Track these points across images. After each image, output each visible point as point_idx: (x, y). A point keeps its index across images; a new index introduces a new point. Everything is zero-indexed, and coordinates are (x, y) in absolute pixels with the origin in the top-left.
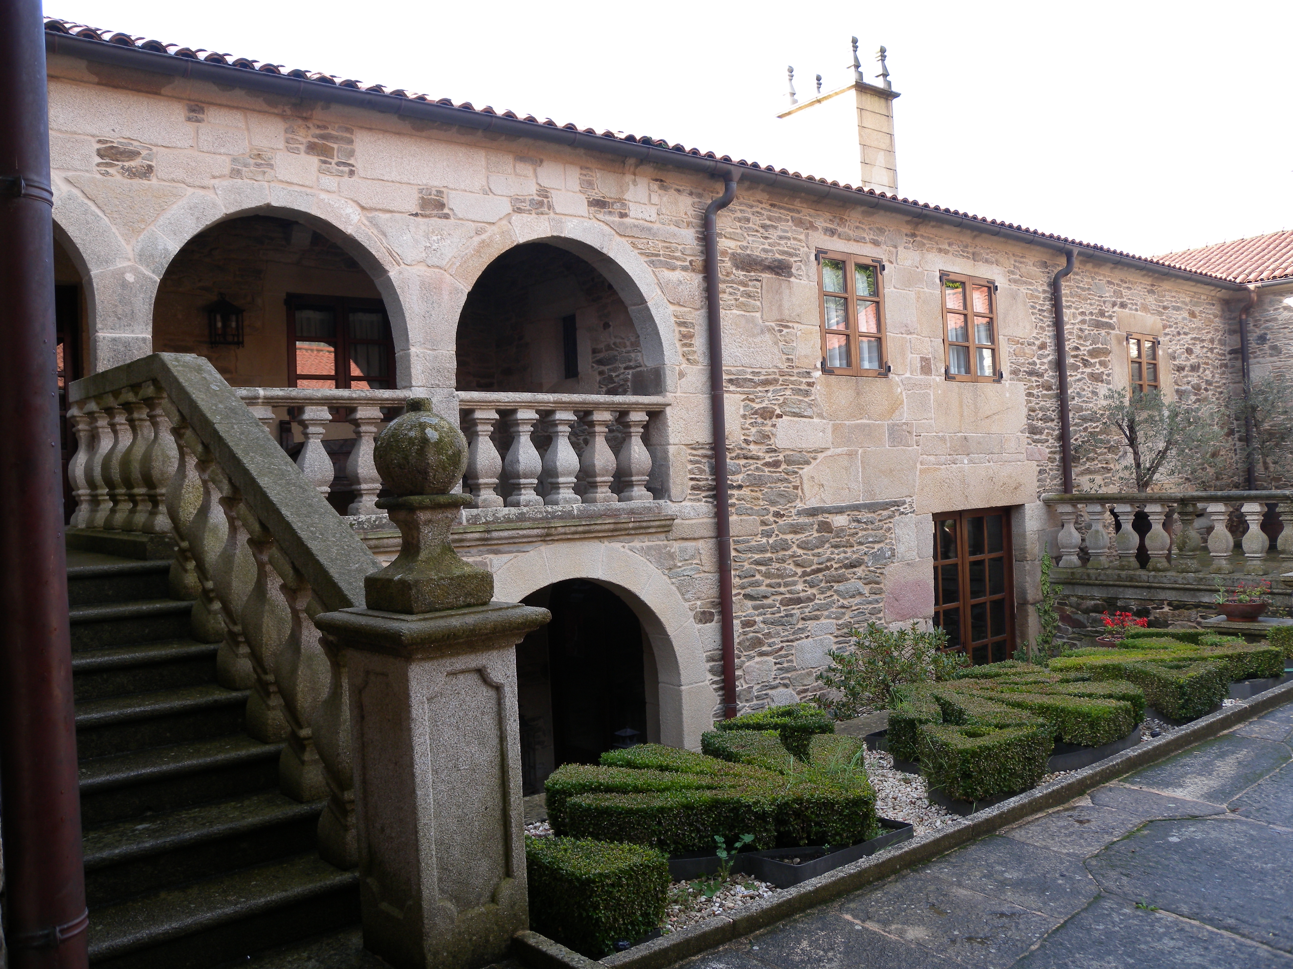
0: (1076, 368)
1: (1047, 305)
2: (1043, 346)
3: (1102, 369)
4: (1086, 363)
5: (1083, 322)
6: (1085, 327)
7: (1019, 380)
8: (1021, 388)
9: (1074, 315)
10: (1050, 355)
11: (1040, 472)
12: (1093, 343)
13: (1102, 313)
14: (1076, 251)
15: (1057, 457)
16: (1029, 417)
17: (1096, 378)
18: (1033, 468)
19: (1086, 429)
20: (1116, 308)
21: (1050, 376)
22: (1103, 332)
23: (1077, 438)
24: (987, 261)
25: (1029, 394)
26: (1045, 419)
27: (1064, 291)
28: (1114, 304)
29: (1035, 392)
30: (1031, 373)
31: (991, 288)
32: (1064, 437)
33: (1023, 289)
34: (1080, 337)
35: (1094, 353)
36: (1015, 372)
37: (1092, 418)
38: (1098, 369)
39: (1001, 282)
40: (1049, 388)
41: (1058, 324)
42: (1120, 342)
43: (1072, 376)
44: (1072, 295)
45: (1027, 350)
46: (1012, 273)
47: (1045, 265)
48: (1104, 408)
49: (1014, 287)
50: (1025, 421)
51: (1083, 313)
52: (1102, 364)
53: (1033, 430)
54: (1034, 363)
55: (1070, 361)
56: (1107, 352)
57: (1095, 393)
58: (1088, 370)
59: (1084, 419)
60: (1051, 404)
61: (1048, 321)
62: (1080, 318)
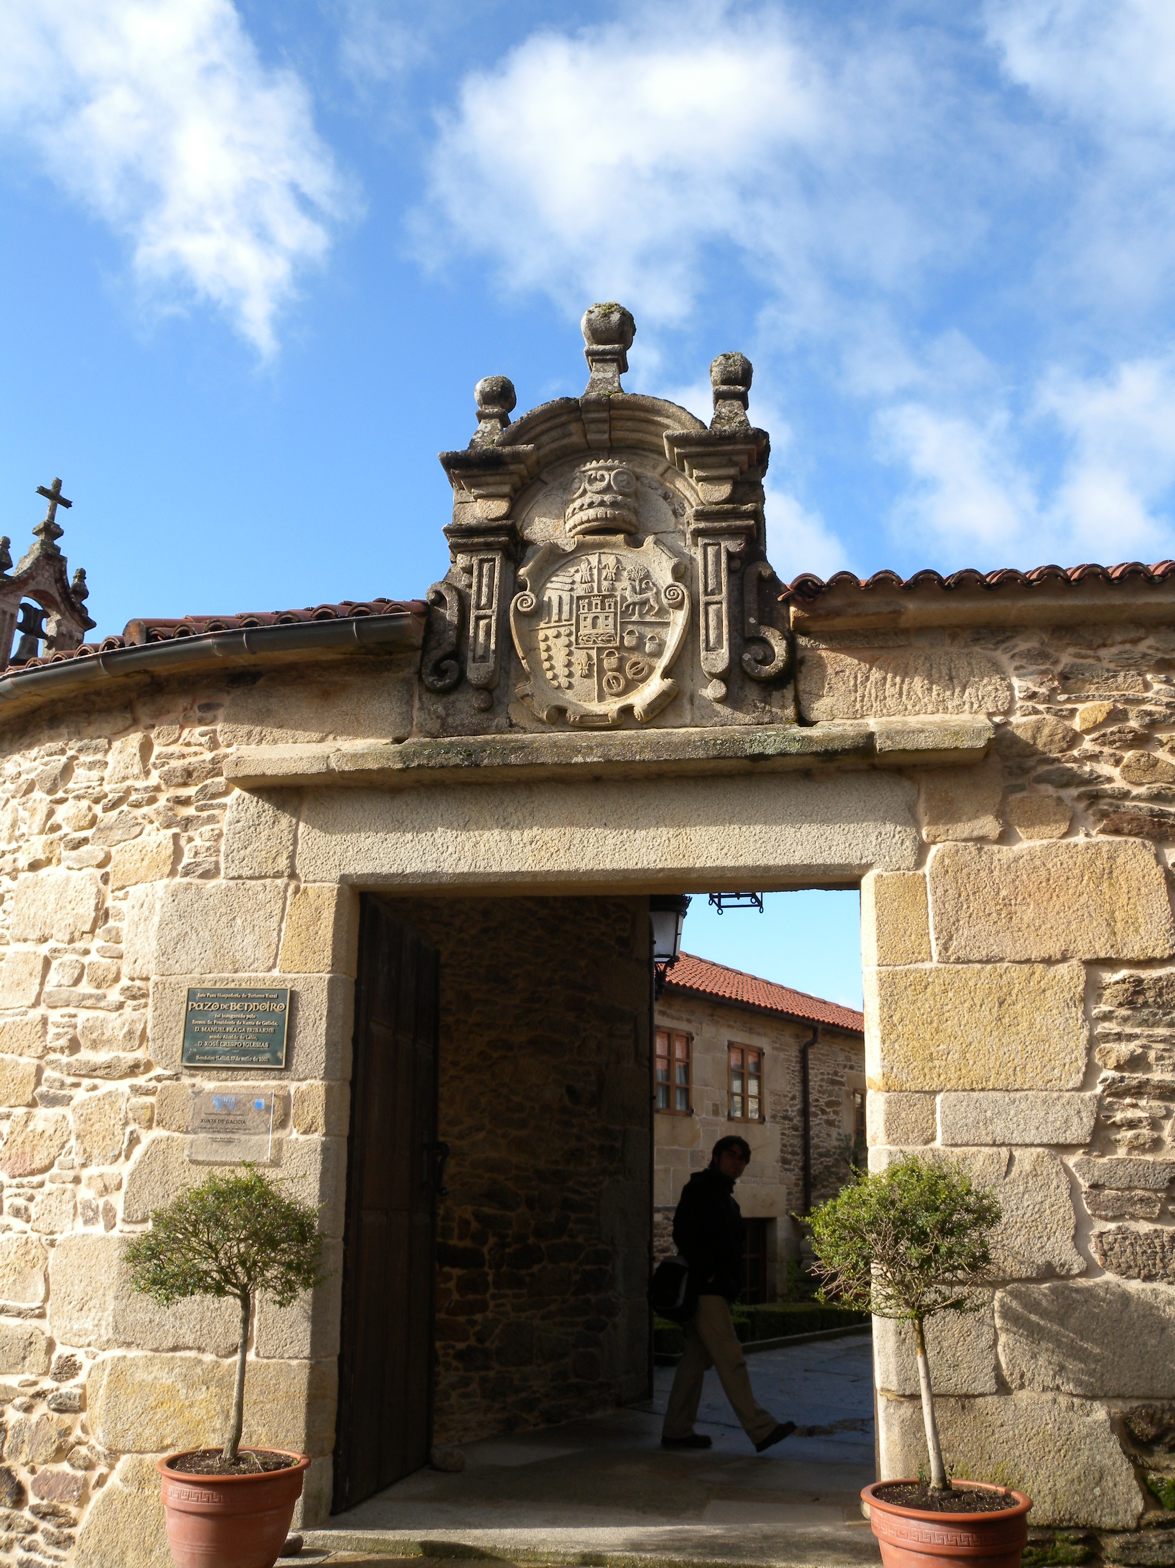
0: (816, 1115)
1: (797, 1067)
2: (793, 1098)
3: (835, 1117)
4: (824, 1112)
5: (822, 1080)
6: (824, 1084)
7: (777, 1123)
8: (778, 1128)
9: (816, 1075)
10: (798, 1104)
11: (789, 1194)
12: (830, 1096)
13: (836, 1073)
14: (820, 1027)
15: (801, 1183)
16: (782, 1151)
17: (830, 1123)
18: (783, 1189)
19: (821, 1163)
20: (846, 1070)
21: (797, 1121)
22: (836, 1088)
23: (815, 1170)
24: (759, 1034)
25: (783, 1134)
26: (794, 1153)
27: (811, 1056)
28: (845, 1067)
29: (786, 1132)
30: (785, 1118)
31: (760, 1053)
32: (806, 1167)
33: (782, 1055)
34: (819, 1092)
35: (829, 1104)
36: (774, 1117)
37: (827, 1154)
38: (832, 1117)
39: (767, 1050)
40: (796, 1130)
41: (805, 1081)
42: (848, 1096)
43: (814, 1121)
44: (815, 1060)
45: (783, 1100)
46: (774, 1042)
47: (797, 1036)
48: (835, 1147)
49: (776, 1053)
50: (779, 1153)
51: (822, 1074)
52: (836, 1113)
53: (785, 1161)
54: (787, 1111)
55: (813, 1109)
56: (838, 1104)
57: (829, 1135)
58: (825, 1117)
59: (821, 1155)
60: (797, 1142)
61: (798, 1080)
62: (820, 1077)
